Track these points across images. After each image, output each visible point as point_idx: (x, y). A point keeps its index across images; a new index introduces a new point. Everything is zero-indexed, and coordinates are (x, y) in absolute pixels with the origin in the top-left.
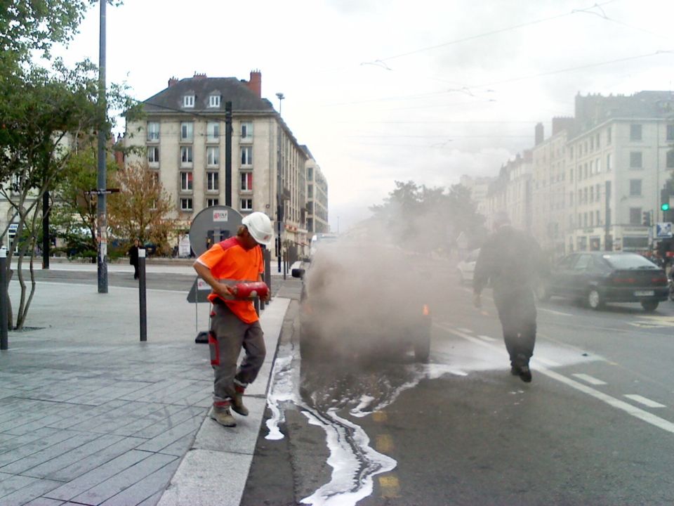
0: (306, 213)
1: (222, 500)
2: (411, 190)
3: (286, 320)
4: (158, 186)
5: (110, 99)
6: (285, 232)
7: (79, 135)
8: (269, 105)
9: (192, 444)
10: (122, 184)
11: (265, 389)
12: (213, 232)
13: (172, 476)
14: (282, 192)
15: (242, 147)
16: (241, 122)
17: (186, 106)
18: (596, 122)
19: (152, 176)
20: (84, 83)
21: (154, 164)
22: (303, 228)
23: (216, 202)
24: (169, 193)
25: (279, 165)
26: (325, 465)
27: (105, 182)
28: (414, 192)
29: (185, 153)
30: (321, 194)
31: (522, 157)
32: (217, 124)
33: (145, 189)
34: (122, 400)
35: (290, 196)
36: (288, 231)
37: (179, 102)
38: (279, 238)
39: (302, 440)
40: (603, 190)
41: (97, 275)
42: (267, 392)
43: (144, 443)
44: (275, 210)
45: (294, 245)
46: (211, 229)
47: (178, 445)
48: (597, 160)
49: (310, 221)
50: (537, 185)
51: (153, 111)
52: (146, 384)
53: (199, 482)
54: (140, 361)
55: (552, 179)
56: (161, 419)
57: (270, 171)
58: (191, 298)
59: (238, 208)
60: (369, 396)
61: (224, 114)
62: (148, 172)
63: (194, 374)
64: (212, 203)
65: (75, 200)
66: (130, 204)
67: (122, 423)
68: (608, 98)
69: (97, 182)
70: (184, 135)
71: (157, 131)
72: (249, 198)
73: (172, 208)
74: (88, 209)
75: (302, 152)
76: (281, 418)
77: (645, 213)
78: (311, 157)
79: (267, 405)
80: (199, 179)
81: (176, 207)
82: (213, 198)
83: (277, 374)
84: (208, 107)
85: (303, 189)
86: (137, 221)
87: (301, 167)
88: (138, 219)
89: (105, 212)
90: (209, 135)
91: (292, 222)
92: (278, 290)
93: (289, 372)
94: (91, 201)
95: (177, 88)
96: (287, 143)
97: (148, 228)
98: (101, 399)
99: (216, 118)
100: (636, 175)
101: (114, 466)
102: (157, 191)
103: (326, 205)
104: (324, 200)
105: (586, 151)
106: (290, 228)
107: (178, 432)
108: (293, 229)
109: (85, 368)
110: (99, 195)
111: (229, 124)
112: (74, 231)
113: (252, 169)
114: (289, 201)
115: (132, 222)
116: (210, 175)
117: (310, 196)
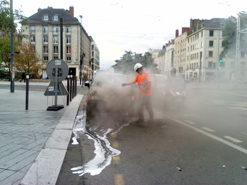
0: (91, 62)
1: (54, 166)
2: (130, 54)
3: (81, 102)
4: (35, 52)
5: (15, 16)
6: (83, 70)
7: (3, 30)
8: (77, 20)
9: (44, 146)
10: (21, 50)
11: (72, 126)
12: (55, 69)
13: (36, 158)
14: (82, 54)
15: (67, 36)
16: (66, 26)
17: (45, 20)
18: (197, 29)
19: (32, 48)
20: (4, 9)
21: (33, 43)
22: (90, 68)
23: (57, 57)
24: (39, 54)
25: (81, 43)
26: (93, 153)
27: (14, 49)
28: (132, 55)
29: (45, 39)
30: (97, 55)
31: (171, 42)
32: (57, 27)
33: (29, 53)
34: (17, 131)
35: (85, 56)
36: (84, 69)
37: (43, 18)
38: (81, 72)
39: (85, 144)
40: (199, 55)
41: (10, 86)
42: (73, 127)
43: (25, 146)
44: (80, 61)
45: (86, 75)
46: (54, 68)
47: (38, 147)
48: (197, 44)
49: (93, 65)
50: (176, 52)
51: (32, 22)
52: (27, 125)
53: (46, 160)
54: (25, 117)
55: (181, 50)
56: (32, 137)
57: (78, 46)
58: (46, 94)
59: (66, 60)
60: (111, 129)
61: (60, 23)
62: (31, 46)
63: (46, 122)
64: (56, 58)
65: (3, 57)
66: (24, 58)
67: (17, 139)
68: (202, 20)
69: (11, 50)
70: (45, 31)
71: (34, 29)
72: (70, 56)
73: (40, 60)
74: (8, 60)
75: (90, 39)
76: (78, 137)
77: (214, 63)
78: (93, 41)
79: (73, 132)
80: (51, 49)
81: (42, 60)
82: (56, 56)
83: (77, 121)
84: (53, 20)
85: (90, 53)
86: (27, 65)
87: (90, 44)
88: (27, 64)
89: (14, 61)
90: (54, 31)
91: (86, 66)
92: (79, 91)
93: (81, 120)
94: (9, 57)
95: (41, 12)
96: (84, 35)
97: (31, 68)
98: (9, 131)
99: (57, 25)
100: (211, 49)
101: (14, 155)
102: (34, 53)
103: (99, 59)
104: (98, 57)
105: (194, 40)
106: (85, 68)
107: (38, 142)
108: (86, 68)
109: (4, 120)
110: (11, 54)
111: (61, 27)
112: (2, 69)
113: (71, 45)
114: (85, 58)
115: (25, 65)
116: (55, 47)
117: (93, 56)
